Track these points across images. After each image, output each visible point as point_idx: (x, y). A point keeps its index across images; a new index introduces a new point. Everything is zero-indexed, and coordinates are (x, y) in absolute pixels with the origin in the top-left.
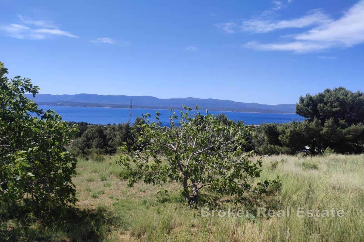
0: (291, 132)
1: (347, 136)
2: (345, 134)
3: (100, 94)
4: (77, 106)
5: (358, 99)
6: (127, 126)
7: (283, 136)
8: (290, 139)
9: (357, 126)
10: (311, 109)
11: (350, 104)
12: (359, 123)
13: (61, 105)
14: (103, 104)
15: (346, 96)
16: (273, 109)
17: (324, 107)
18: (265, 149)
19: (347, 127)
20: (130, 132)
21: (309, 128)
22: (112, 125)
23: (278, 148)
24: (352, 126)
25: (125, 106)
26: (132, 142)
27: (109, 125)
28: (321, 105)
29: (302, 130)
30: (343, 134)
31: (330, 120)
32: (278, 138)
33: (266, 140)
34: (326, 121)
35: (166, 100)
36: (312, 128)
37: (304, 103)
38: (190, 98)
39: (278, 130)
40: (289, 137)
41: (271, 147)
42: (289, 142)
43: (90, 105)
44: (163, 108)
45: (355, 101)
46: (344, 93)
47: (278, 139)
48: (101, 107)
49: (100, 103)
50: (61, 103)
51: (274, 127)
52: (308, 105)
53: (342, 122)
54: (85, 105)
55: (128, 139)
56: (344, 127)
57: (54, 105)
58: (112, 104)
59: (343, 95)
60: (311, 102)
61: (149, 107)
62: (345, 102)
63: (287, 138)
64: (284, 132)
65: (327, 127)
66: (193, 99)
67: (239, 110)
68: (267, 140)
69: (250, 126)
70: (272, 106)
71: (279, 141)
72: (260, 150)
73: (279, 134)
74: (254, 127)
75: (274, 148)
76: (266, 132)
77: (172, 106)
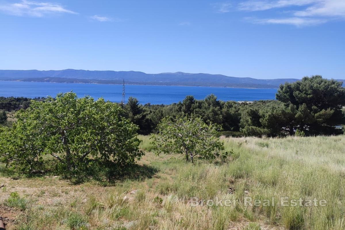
0: (269, 115)
1: (318, 119)
2: (318, 117)
4: (64, 82)
5: (331, 88)
7: (263, 119)
8: (269, 122)
9: (327, 111)
10: (289, 95)
11: (323, 91)
12: (329, 108)
13: (48, 81)
14: (90, 80)
15: (320, 85)
17: (299, 94)
18: (248, 130)
19: (319, 112)
21: (286, 113)
23: (258, 129)
24: (322, 111)
28: (297, 92)
29: (279, 114)
30: (315, 117)
31: (303, 105)
33: (249, 122)
34: (300, 107)
35: (155, 75)
36: (288, 112)
37: (283, 90)
38: (180, 73)
39: (259, 114)
40: (267, 120)
41: (252, 128)
42: (268, 124)
43: (76, 81)
44: (151, 84)
45: (327, 89)
46: (319, 82)
47: (259, 121)
48: (88, 83)
49: (87, 79)
50: (48, 79)
51: (256, 110)
52: (286, 92)
53: (314, 107)
54: (72, 81)
56: (316, 112)
57: (42, 82)
59: (317, 83)
60: (288, 90)
61: (137, 83)
62: (319, 90)
63: (266, 120)
64: (264, 116)
65: (300, 111)
66: (182, 73)
67: (232, 86)
68: (251, 122)
69: (242, 103)
70: (268, 80)
71: (260, 123)
72: (244, 130)
73: (260, 117)
74: (247, 104)
75: (256, 129)
76: (250, 115)
77: (161, 82)
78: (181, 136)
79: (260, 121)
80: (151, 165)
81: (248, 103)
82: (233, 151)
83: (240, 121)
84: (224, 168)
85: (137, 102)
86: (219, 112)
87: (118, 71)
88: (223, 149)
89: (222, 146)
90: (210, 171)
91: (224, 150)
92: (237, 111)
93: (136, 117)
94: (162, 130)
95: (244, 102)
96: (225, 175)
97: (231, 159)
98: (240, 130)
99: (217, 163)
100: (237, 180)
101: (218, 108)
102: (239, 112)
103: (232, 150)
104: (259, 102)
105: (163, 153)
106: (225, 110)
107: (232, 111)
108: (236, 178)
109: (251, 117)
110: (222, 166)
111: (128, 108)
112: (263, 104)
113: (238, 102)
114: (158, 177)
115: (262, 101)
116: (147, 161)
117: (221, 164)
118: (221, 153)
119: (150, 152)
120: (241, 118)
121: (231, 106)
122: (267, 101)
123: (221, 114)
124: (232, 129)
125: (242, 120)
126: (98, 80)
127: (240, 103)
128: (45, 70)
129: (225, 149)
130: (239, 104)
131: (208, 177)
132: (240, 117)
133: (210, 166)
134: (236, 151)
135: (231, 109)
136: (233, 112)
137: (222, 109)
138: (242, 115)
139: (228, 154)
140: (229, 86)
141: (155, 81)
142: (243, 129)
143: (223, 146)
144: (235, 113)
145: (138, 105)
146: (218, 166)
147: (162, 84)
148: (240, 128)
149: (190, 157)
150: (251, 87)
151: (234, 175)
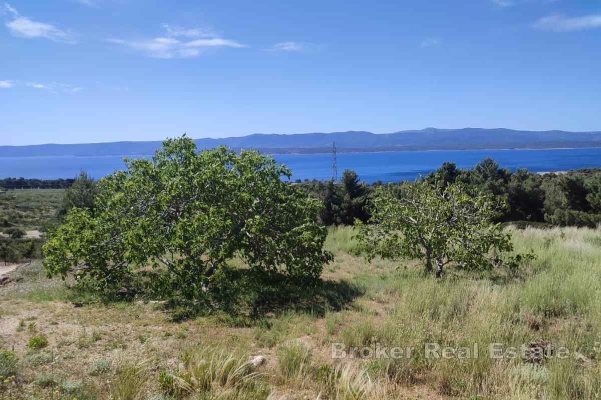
3: (281, 133)
6: (331, 184)
7: (595, 195)
14: (286, 149)
16: (595, 140)
18: (561, 217)
20: (334, 193)
22: (303, 181)
23: (583, 215)
25: (321, 150)
26: (339, 209)
27: (299, 181)
32: (586, 198)
33: (564, 203)
35: (389, 135)
38: (431, 129)
39: (584, 185)
41: (570, 214)
44: (384, 150)
47: (586, 200)
48: (285, 153)
49: (282, 147)
51: (578, 180)
55: (332, 204)
58: (300, 149)
61: (359, 150)
64: (596, 189)
66: (435, 130)
67: (524, 146)
68: (566, 202)
69: (546, 174)
70: (594, 133)
71: (587, 203)
72: (552, 217)
73: (586, 192)
74: (555, 176)
75: (578, 215)
76: (564, 189)
77: (399, 145)
78: (416, 222)
79: (588, 198)
80: (354, 282)
81: (557, 173)
82: (533, 254)
83: (544, 203)
84: (514, 290)
85: (356, 176)
86: (503, 189)
87: (329, 132)
88: (509, 249)
89: (507, 242)
90: (480, 295)
91: (512, 250)
92: (537, 186)
93: (355, 201)
94: (377, 212)
95: (549, 173)
96: (516, 308)
97: (529, 271)
98: (545, 218)
99: (495, 280)
100: (548, 321)
101: (501, 181)
102: (541, 187)
103: (532, 252)
104: (579, 171)
105: (379, 257)
106: (513, 184)
107: (528, 186)
108: (546, 315)
109: (567, 193)
110: (509, 286)
111: (341, 187)
112: (586, 175)
113: (538, 173)
114: (358, 309)
115: (585, 170)
116: (348, 274)
117: (506, 281)
118: (505, 256)
119: (358, 258)
120: (544, 198)
121: (525, 177)
122: (595, 169)
123: (507, 192)
124: (529, 217)
125: (546, 202)
126: (299, 149)
127: (542, 175)
128: (223, 137)
129: (514, 249)
130: (540, 176)
131: (473, 310)
132: (542, 197)
133: (479, 285)
134: (541, 254)
135: (525, 183)
136: (530, 189)
137: (507, 183)
138: (548, 193)
139: (523, 260)
140: (519, 147)
141: (390, 145)
142: (550, 215)
143: (509, 242)
144: (533, 189)
145: (357, 182)
146: (498, 287)
147: (400, 149)
148: (546, 214)
149: (436, 266)
150: (561, 146)
151: (539, 308)
